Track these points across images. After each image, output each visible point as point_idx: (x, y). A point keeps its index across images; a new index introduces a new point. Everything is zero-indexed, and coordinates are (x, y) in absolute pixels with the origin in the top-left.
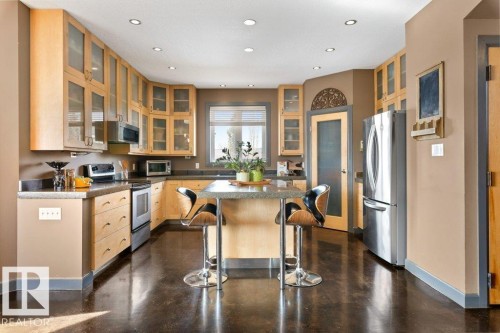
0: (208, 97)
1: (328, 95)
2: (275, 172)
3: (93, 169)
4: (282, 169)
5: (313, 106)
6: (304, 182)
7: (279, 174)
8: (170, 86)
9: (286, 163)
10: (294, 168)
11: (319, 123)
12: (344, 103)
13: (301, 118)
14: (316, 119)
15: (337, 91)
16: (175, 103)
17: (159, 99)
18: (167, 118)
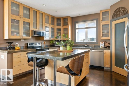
0: (75, 20)
1: (120, 11)
2: (99, 46)
3: (30, 44)
4: (102, 45)
5: (113, 17)
6: (109, 51)
7: (101, 47)
8: (62, 18)
9: (103, 43)
10: (107, 45)
11: (115, 24)
12: (127, 13)
14: (114, 23)
15: (123, 8)
16: (64, 23)
17: (59, 22)
18: (62, 28)
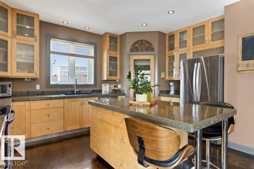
1: (142, 44)
2: (101, 91)
5: (131, 49)
9: (108, 85)
12: (153, 50)
13: (118, 56)
14: (134, 58)
15: (148, 42)
